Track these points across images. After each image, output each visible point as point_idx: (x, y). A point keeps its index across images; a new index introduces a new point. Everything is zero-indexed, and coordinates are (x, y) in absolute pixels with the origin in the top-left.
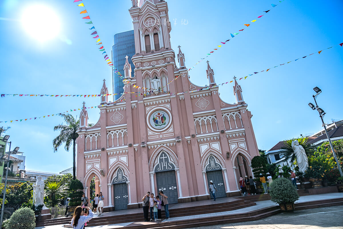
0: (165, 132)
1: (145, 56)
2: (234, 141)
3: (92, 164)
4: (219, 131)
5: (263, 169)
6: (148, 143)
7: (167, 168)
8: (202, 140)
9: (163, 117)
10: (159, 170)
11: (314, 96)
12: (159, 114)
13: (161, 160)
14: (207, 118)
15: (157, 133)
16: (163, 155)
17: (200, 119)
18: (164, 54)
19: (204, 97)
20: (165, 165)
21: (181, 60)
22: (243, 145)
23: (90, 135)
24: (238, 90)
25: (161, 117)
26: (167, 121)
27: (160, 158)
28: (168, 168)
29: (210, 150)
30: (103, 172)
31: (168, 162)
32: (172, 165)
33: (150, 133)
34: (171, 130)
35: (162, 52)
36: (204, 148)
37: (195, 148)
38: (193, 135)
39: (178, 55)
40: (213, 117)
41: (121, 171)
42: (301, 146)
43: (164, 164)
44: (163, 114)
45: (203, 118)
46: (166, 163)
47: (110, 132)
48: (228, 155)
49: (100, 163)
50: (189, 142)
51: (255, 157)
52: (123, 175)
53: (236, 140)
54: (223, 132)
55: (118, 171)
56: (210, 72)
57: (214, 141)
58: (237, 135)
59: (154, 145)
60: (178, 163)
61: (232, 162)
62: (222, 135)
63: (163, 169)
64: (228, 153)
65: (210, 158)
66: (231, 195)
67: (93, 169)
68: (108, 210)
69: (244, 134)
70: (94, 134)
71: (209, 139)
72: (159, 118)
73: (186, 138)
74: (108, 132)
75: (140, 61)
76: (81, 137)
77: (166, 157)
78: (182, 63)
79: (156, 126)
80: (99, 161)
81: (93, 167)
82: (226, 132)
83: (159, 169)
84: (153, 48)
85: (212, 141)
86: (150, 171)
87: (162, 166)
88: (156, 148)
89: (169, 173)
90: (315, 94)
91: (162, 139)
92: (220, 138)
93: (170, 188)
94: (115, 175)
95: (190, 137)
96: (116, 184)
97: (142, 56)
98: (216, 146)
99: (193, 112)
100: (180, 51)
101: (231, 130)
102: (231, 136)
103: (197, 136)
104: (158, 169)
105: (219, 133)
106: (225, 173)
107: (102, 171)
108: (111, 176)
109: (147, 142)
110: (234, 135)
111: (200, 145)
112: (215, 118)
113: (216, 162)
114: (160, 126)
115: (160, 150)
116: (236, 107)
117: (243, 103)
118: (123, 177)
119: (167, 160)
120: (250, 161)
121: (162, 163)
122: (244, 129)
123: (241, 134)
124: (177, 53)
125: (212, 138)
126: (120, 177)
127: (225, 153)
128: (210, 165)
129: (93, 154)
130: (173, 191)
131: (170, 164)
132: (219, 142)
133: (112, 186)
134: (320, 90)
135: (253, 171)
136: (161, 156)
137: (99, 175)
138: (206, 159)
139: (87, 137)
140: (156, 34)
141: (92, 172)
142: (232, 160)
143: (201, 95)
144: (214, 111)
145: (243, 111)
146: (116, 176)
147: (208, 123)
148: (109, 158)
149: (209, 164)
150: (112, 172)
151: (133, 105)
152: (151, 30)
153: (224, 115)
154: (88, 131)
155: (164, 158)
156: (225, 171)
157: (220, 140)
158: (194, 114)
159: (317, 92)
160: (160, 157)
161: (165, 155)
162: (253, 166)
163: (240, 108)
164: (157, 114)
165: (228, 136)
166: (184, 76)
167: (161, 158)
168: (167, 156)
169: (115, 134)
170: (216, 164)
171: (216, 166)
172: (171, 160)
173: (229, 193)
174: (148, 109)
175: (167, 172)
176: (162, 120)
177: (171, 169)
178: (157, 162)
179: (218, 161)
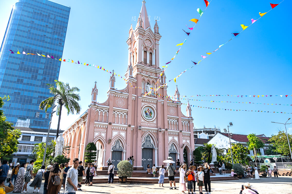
0: (151, 123)
1: (145, 67)
3: (99, 132)
8: (170, 133)
9: (151, 112)
11: (228, 126)
12: (148, 109)
13: (146, 140)
14: (173, 120)
15: (146, 122)
16: (148, 137)
17: (170, 120)
18: (157, 71)
19: (173, 107)
21: (164, 78)
22: (188, 141)
23: (99, 109)
24: (190, 109)
25: (149, 112)
26: (153, 115)
28: (150, 146)
31: (150, 143)
32: (152, 145)
33: (143, 121)
34: (155, 122)
35: (156, 69)
36: (170, 138)
37: (166, 137)
38: (166, 129)
40: (176, 121)
41: (119, 142)
43: (148, 144)
44: (151, 110)
47: (114, 111)
50: (163, 133)
52: (120, 145)
53: (185, 138)
55: (117, 142)
56: (178, 93)
57: (175, 135)
58: (187, 135)
59: (144, 129)
60: (157, 144)
62: (180, 133)
67: (100, 137)
69: (190, 135)
70: (102, 109)
71: (173, 133)
72: (148, 112)
74: (113, 111)
75: (142, 68)
76: (94, 110)
77: (150, 139)
78: (164, 81)
79: (146, 117)
80: (105, 131)
81: (100, 135)
82: (182, 132)
83: (145, 146)
84: (148, 62)
86: (141, 147)
89: (148, 150)
90: (229, 125)
91: (149, 127)
93: (148, 160)
95: (164, 130)
96: (114, 151)
97: (144, 66)
98: (176, 139)
99: (168, 115)
101: (184, 131)
102: (184, 135)
103: (168, 130)
105: (179, 131)
106: (178, 156)
107: (110, 140)
111: (168, 136)
114: (149, 117)
116: (188, 119)
117: (192, 118)
119: (150, 141)
120: (191, 151)
121: (147, 142)
122: (190, 133)
126: (118, 147)
129: (101, 125)
130: (150, 162)
132: (178, 137)
134: (232, 125)
137: (104, 142)
138: (170, 145)
139: (96, 111)
140: (151, 54)
141: (98, 139)
143: (172, 105)
144: (178, 117)
145: (191, 122)
146: (115, 145)
147: (173, 124)
148: (113, 131)
151: (133, 97)
152: (149, 49)
153: (182, 121)
154: (99, 106)
155: (148, 139)
156: (179, 154)
159: (230, 125)
161: (149, 138)
163: (190, 120)
164: (147, 109)
166: (165, 90)
167: (147, 139)
169: (118, 115)
171: (174, 151)
172: (152, 142)
174: (143, 104)
176: (150, 114)
177: (151, 147)
178: (144, 141)
179: (176, 148)
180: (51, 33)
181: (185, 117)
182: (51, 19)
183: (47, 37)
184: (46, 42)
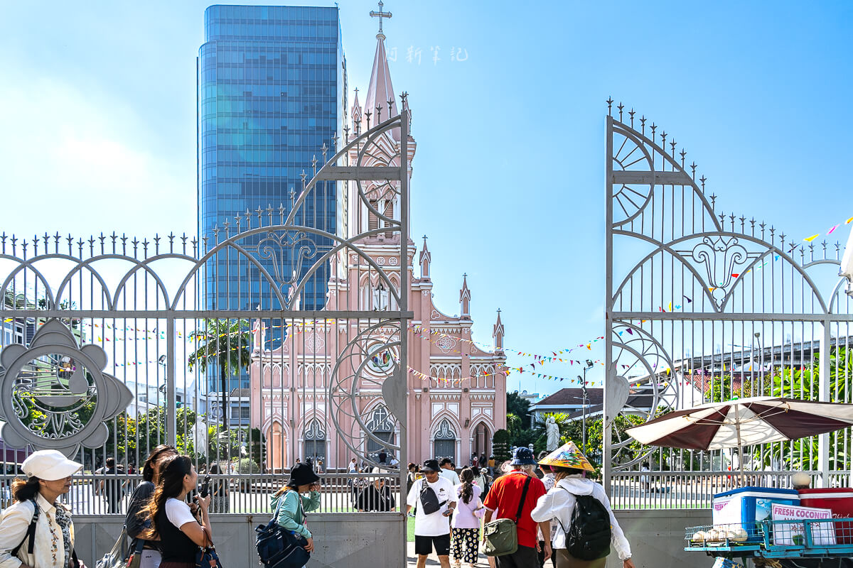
1: (368, 246)
2: (478, 404)
4: (461, 389)
5: (505, 446)
6: (361, 390)
7: (383, 428)
8: (436, 397)
9: (387, 354)
11: (584, 369)
13: (376, 417)
14: (449, 366)
15: (374, 378)
16: (380, 409)
17: (438, 366)
19: (450, 334)
20: (382, 424)
21: (424, 264)
22: (488, 412)
24: (499, 332)
25: (382, 354)
26: (391, 361)
27: (375, 414)
28: (385, 428)
29: (445, 412)
31: (386, 421)
32: (391, 425)
33: (365, 376)
35: (398, 246)
36: (437, 408)
37: (425, 407)
38: (425, 389)
39: (422, 253)
40: (457, 366)
41: (317, 423)
42: (556, 425)
43: (380, 423)
44: (387, 350)
45: (443, 366)
46: (383, 421)
47: (303, 363)
48: (467, 423)
50: (418, 397)
51: (500, 430)
52: (320, 429)
53: (481, 404)
54: (466, 390)
55: (313, 423)
56: (466, 296)
57: (452, 400)
58: (484, 397)
59: (369, 395)
61: (470, 432)
62: (464, 395)
63: (378, 429)
64: (468, 421)
65: (442, 423)
67: (276, 416)
69: (493, 397)
70: (277, 363)
71: (445, 397)
72: (380, 355)
73: (416, 391)
74: (300, 364)
76: (258, 366)
77: (384, 413)
78: (426, 270)
79: (375, 366)
80: (286, 405)
82: (471, 391)
83: (373, 428)
85: (450, 401)
87: (378, 425)
88: (372, 400)
89: (384, 436)
91: (380, 388)
92: (461, 398)
94: (308, 429)
95: (420, 391)
96: (309, 441)
98: (453, 408)
99: (431, 355)
100: (425, 246)
101: (478, 389)
102: (475, 397)
103: (431, 391)
104: (371, 428)
105: (460, 391)
106: (459, 445)
108: (302, 429)
109: (360, 388)
110: (480, 397)
111: (432, 404)
112: (459, 368)
114: (381, 367)
115: (377, 402)
116: (491, 358)
117: (501, 354)
118: (319, 432)
119: (384, 417)
120: (493, 434)
121: (377, 421)
122: (494, 391)
123: (489, 397)
124: (420, 249)
125: (450, 397)
126: (315, 432)
127: (464, 420)
128: (441, 432)
129: (276, 394)
131: (388, 423)
132: (459, 404)
133: (303, 442)
135: (493, 447)
136: (378, 411)
138: (437, 423)
139: (265, 366)
141: (274, 421)
142: (471, 430)
143: (446, 330)
144: (460, 358)
145: (499, 366)
146: (310, 429)
147: (449, 374)
148: (301, 403)
149: (440, 429)
151: (341, 326)
152: (381, 193)
153: (473, 365)
154: (268, 357)
155: (380, 414)
156: (459, 442)
157: (460, 401)
158: (431, 358)
161: (384, 411)
162: (494, 441)
163: (495, 361)
165: (471, 397)
166: (426, 295)
167: (377, 413)
168: (386, 413)
169: (311, 369)
170: (448, 431)
171: (449, 434)
172: (390, 418)
175: (382, 433)
176: (384, 359)
177: (389, 430)
178: (371, 419)
179: (453, 428)
180: (298, 116)
181: (484, 354)
182: (291, 67)
183: (291, 132)
184: (291, 149)
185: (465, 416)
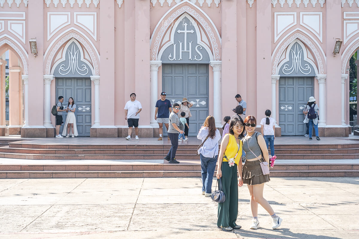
2: (355, 15)
3: (3, 22)
7: (190, 58)
8: (282, 2)
10: (173, 59)
13: (178, 37)
16: (186, 24)
20: (188, 49)
27: (176, 32)
28: (193, 57)
29: (298, 28)
30: (36, 45)
31: (195, 43)
32: (203, 50)
36: (284, 21)
37: (263, 19)
41: (77, 48)
43: (185, 47)
46: (190, 44)
48: (337, 47)
49: (24, 22)
50: (251, 3)
52: (82, 59)
55: (69, 48)
57: (310, 8)
60: (221, 48)
61: (342, 63)
63: (181, 58)
64: (339, 43)
65: (293, 48)
66: (326, 133)
67: (6, 35)
68: (45, 134)
71: (298, 2)
77: (192, 31)
80: (23, 17)
81: (6, 31)
83: (172, 57)
85: (305, 9)
86: (151, 60)
87: (181, 51)
88: (171, 7)
89: (192, 70)
92: (325, 4)
94: (61, 58)
96: (62, 78)
98: (313, 21)
102: (351, 3)
104: (170, 56)
106: (322, 86)
107: (33, 44)
108: (51, 57)
111: (276, 14)
113: (306, 59)
115: (179, 12)
118: (81, 63)
119: (192, 37)
121: (181, 44)
125: (306, 2)
126: (73, 63)
127: (331, 41)
128: (290, 63)
130: (198, 110)
131: (199, 48)
132: (321, 13)
133: (52, 81)
136: (180, 27)
137: (20, 52)
138: (284, 47)
141: (2, 42)
142: (343, 59)
146: (64, 59)
148: (48, 13)
149: (287, 59)
150: (55, 50)
155: (186, 31)
156: (321, 81)
157: (324, 8)
160: (177, 29)
161: (190, 27)
165: (344, 2)
167: (179, 31)
168: (194, 30)
170: (304, 62)
171: (305, 67)
172: (202, 40)
173: (323, 129)
175: (190, 65)
177: (200, 60)
178: (170, 40)
179: (310, 56)
185: (333, 36)
